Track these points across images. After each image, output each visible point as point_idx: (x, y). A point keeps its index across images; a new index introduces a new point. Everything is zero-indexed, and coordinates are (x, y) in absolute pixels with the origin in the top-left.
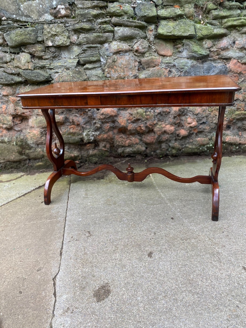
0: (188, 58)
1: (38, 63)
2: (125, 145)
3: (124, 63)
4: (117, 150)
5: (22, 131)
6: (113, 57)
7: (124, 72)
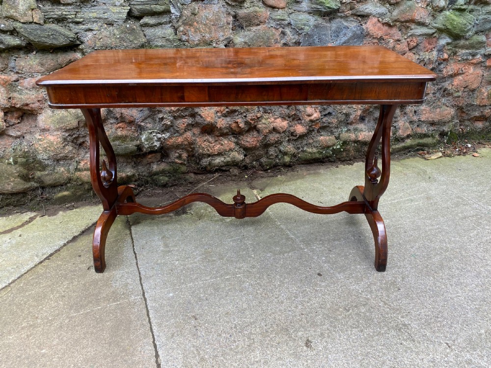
0: (310, 13)
1: (51, 10)
2: (212, 153)
3: (210, 16)
4: (200, 161)
5: (24, 137)
6: (192, 6)
7: (210, 33)
